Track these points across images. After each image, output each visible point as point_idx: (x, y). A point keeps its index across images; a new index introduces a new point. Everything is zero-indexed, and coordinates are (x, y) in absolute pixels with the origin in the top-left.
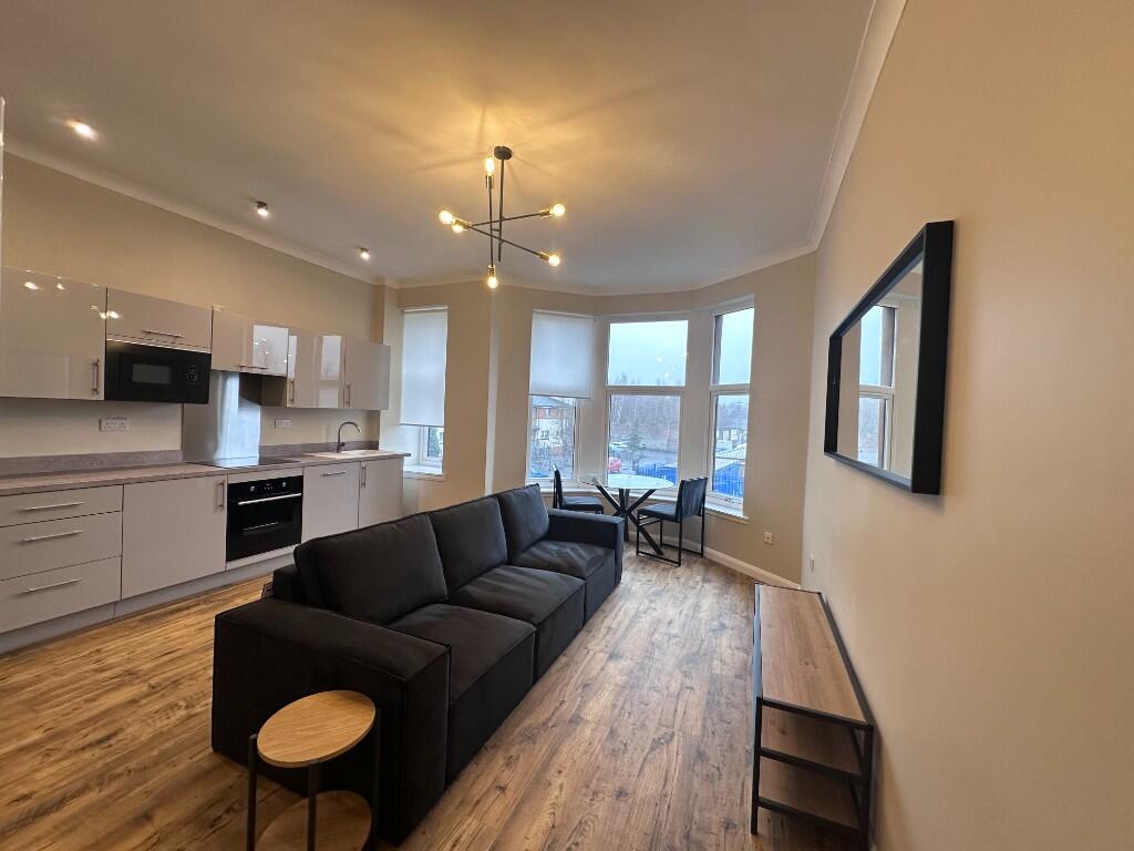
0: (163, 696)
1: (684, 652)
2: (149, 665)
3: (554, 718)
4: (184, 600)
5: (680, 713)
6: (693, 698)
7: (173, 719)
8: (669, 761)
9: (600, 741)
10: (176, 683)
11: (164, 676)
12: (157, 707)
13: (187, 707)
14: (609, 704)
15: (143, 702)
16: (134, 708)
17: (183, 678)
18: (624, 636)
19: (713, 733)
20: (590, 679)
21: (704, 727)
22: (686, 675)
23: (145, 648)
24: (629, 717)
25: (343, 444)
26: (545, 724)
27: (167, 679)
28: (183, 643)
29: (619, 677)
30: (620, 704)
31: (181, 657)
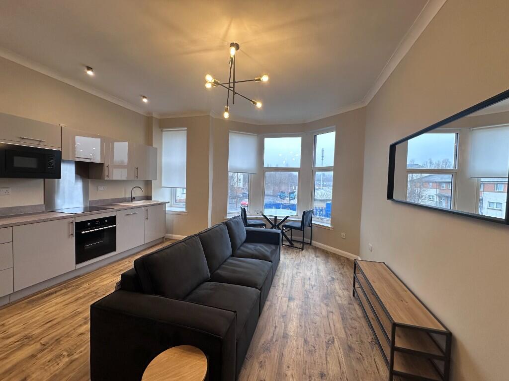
0: (52, 350)
1: (322, 294)
2: (39, 331)
3: (275, 337)
4: (52, 287)
5: (332, 326)
6: (335, 317)
7: (61, 365)
8: (337, 353)
9: (301, 346)
10: (58, 341)
11: (50, 336)
12: (49, 358)
13: (68, 356)
14: (298, 325)
15: (39, 355)
16: (34, 361)
17: (62, 337)
18: (291, 288)
19: (351, 335)
20: (285, 313)
21: (346, 332)
22: (327, 305)
23: (33, 320)
24: (310, 331)
25: (134, 198)
26: (272, 340)
27: (53, 338)
28: (58, 314)
29: (297, 310)
30: (303, 324)
31: (58, 323)
